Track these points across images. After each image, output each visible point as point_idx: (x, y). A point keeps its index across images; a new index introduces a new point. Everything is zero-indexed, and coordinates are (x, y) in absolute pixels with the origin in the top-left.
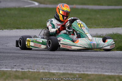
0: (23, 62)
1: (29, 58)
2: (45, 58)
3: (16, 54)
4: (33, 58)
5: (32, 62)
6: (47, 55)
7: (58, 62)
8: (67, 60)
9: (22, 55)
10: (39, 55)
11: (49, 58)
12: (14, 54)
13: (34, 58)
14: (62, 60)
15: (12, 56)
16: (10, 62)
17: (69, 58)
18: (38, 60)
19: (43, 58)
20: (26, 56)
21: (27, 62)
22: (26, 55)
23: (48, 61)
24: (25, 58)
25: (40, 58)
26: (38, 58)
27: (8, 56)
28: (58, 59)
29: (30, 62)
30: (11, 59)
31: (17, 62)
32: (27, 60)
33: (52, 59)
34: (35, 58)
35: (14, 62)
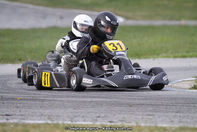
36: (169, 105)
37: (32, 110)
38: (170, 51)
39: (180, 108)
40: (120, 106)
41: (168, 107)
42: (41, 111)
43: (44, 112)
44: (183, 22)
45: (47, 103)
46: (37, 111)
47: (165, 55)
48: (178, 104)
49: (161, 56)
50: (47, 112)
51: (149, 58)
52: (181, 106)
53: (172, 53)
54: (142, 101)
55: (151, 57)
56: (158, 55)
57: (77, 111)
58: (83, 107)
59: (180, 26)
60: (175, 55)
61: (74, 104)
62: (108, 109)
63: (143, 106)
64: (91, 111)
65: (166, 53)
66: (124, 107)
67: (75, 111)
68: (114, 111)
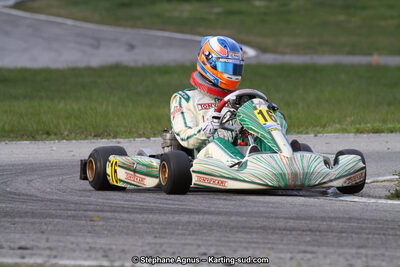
0: (229, 242)
1: (243, 228)
2: (299, 230)
3: (201, 217)
4: (258, 228)
5: (257, 243)
6: (304, 219)
7: (342, 241)
8: (370, 236)
9: (220, 218)
10: (277, 218)
11: (310, 230)
12: (196, 218)
13: (261, 228)
14: (354, 235)
15: (189, 222)
16: (183, 241)
17: (376, 229)
18: (276, 236)
19: (290, 231)
20: (232, 221)
21: (241, 242)
22: (233, 218)
23: (308, 239)
24: (233, 228)
25: (280, 229)
26: (274, 229)
27: (177, 224)
28: (341, 232)
29: (249, 242)
30: (188, 233)
31: (210, 243)
32: (241, 236)
33: (320, 231)
34: (264, 229)
35: (200, 243)
36: (345, 232)
37: (73, 239)
38: (349, 119)
39: (368, 238)
40: (248, 233)
41: (344, 235)
42: (89, 240)
43: (96, 243)
44: (376, 59)
45: (101, 223)
46: (80, 239)
47: (338, 126)
48: (363, 229)
49: (330, 129)
50: (102, 242)
51: (307, 133)
52: (369, 233)
53: (353, 123)
54: (291, 223)
55: (310, 130)
56: (324, 126)
57: (162, 241)
58: (172, 234)
59: (369, 67)
60: (358, 126)
61: (156, 226)
62: (223, 239)
63: (294, 233)
64: (188, 241)
65: (339, 122)
66: (254, 236)
67: (158, 241)
68: (235, 242)
